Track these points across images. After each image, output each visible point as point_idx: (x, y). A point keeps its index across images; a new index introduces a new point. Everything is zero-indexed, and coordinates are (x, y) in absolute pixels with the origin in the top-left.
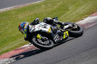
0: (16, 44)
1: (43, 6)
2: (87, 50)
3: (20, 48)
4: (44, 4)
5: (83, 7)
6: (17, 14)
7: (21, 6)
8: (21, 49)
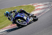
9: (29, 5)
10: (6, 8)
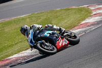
0: (2, 56)
1: (28, 20)
2: (69, 62)
3: (5, 59)
4: (29, 18)
5: (66, 21)
6: (4, 27)
7: (7, 20)
8: (7, 60)
9: (82, 7)
10: (43, 11)
